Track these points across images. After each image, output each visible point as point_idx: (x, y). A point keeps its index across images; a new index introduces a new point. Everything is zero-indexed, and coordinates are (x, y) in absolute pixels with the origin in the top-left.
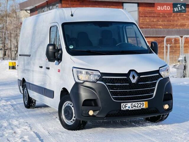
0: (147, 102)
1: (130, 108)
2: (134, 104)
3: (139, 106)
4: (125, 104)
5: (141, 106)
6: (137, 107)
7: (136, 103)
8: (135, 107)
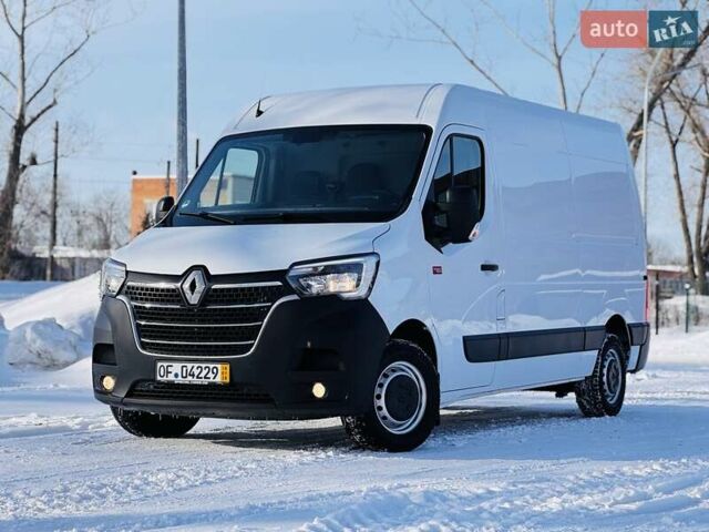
0: (228, 366)
1: (180, 378)
2: (189, 366)
3: (202, 375)
4: (165, 364)
5: (211, 375)
6: (198, 377)
7: (196, 365)
8: (193, 375)
